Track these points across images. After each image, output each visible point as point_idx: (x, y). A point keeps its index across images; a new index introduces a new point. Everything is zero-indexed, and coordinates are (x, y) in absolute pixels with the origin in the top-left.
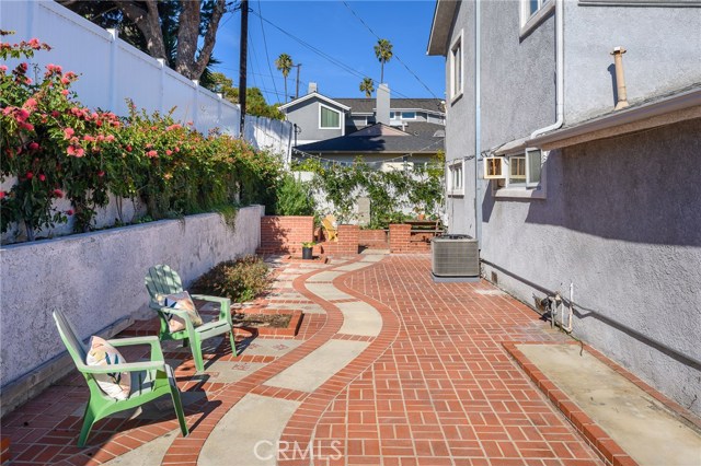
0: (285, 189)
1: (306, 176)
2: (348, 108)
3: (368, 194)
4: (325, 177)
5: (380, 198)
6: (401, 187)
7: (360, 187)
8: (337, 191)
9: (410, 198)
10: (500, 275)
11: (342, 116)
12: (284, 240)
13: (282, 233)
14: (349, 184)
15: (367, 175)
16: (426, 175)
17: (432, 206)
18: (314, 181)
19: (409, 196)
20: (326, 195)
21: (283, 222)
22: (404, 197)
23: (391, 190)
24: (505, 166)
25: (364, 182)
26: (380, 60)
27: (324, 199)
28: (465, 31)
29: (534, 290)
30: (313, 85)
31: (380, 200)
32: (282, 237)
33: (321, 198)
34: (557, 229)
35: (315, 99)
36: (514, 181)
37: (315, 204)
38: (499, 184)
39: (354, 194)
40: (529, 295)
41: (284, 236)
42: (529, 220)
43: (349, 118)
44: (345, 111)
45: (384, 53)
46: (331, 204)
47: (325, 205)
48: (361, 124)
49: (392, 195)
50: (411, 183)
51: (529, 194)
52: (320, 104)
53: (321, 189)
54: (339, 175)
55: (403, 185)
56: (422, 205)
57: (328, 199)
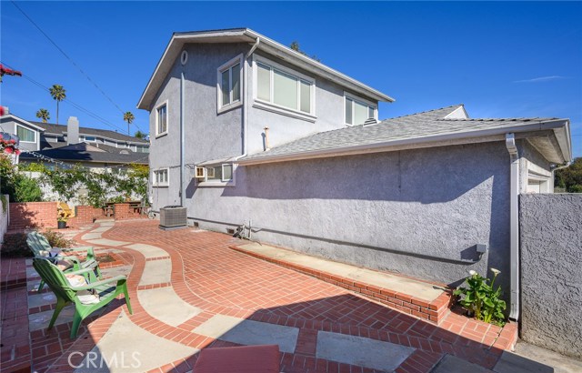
0: (22, 183)
1: (36, 175)
2: (43, 130)
3: (85, 187)
4: (51, 176)
6: (110, 182)
7: (80, 182)
8: (60, 186)
9: (116, 189)
10: (200, 223)
11: (37, 135)
12: (32, 218)
13: (31, 214)
14: (70, 181)
15: (86, 175)
16: (126, 176)
17: (131, 193)
18: (42, 178)
20: (53, 187)
21: (30, 207)
22: (112, 189)
23: (103, 184)
24: (205, 172)
25: (83, 180)
26: (56, 98)
28: (170, 101)
29: (227, 225)
31: (95, 190)
32: (30, 217)
33: (48, 191)
34: (241, 198)
35: (10, 119)
36: (209, 179)
37: (43, 194)
38: (200, 181)
39: (75, 187)
40: (224, 229)
41: (33, 216)
42: (223, 195)
43: (42, 136)
44: (40, 131)
45: (57, 93)
46: (57, 194)
47: (52, 195)
48: (53, 141)
49: (104, 188)
50: (117, 180)
51: (224, 184)
52: (16, 124)
53: (47, 184)
54: (64, 175)
56: (125, 192)
57: (53, 191)
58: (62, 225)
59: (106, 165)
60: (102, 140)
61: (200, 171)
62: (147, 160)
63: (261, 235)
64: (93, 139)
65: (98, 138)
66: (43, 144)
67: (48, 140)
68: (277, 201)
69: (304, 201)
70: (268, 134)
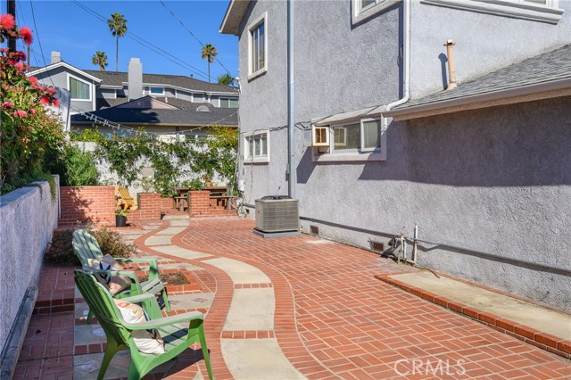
0: (74, 159)
1: (90, 147)
2: (99, 80)
3: (151, 164)
4: (108, 148)
5: (163, 167)
6: (183, 157)
7: (143, 157)
8: (120, 162)
9: (192, 167)
10: (321, 227)
11: (92, 88)
12: (86, 210)
13: (84, 203)
14: (131, 156)
15: (151, 146)
16: (206, 146)
17: (212, 175)
18: (97, 152)
19: (191, 165)
20: (110, 165)
21: (84, 193)
22: (186, 167)
23: (174, 160)
24: (330, 134)
25: (148, 153)
26: (114, 33)
27: (107, 169)
28: (270, 14)
29: (369, 235)
30: (56, 55)
31: (164, 170)
32: (83, 208)
33: (104, 168)
35: (62, 69)
36: (336, 148)
37: (98, 175)
38: (320, 151)
39: (138, 164)
40: (364, 240)
41: (86, 206)
42: (362, 178)
43: (99, 91)
44: (96, 83)
45: (118, 27)
46: (115, 175)
47: (109, 176)
48: (110, 97)
49: (175, 165)
50: (193, 154)
51: (365, 157)
52: (69, 75)
53: (103, 160)
54: (123, 146)
55: (185, 155)
56: (203, 173)
57: (111, 170)
58: (121, 221)
59: (177, 129)
60: (173, 91)
61: (321, 135)
62: (236, 118)
63: (436, 257)
64: (160, 90)
65: (167, 89)
66: (100, 101)
67: (106, 96)
68: (474, 190)
69: (537, 190)
70: (453, 55)
